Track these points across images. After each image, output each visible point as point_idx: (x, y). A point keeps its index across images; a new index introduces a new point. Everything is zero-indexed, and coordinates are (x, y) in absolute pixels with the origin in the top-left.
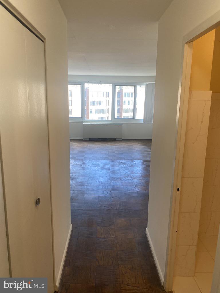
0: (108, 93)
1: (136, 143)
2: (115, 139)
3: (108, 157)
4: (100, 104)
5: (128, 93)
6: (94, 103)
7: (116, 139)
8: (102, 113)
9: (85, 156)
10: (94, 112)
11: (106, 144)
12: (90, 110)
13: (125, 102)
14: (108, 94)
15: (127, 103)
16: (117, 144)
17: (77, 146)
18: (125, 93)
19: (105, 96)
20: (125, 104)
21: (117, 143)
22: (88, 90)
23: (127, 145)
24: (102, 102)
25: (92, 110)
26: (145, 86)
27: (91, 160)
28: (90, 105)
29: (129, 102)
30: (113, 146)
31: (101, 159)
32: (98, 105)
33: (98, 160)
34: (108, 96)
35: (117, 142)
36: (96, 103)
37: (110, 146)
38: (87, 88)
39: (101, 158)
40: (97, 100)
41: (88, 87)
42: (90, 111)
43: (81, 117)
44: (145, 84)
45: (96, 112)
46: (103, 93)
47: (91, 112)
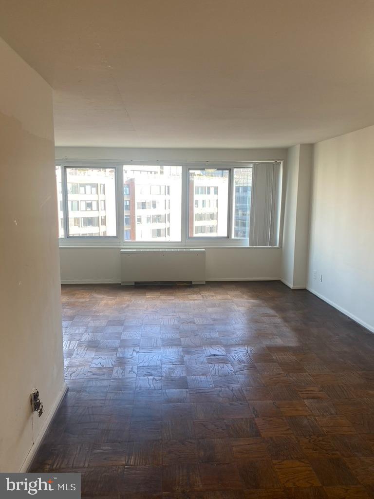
0: (168, 187)
1: (237, 293)
2: (191, 282)
3: (178, 336)
4: (154, 206)
5: (202, 187)
6: (144, 205)
7: (193, 283)
8: (159, 222)
9: (123, 337)
10: (144, 220)
11: (172, 298)
12: (138, 216)
13: (197, 202)
14: (169, 189)
15: (200, 203)
16: (195, 297)
17: (106, 305)
18: (198, 188)
19: (163, 192)
20: (198, 207)
21: (196, 293)
22: (134, 183)
23: (218, 298)
24: (158, 202)
25: (141, 216)
26: (251, 170)
27: (137, 349)
28: (138, 208)
29: (203, 202)
30: (187, 302)
31: (164, 346)
32: (152, 208)
33: (156, 347)
34: (169, 193)
35: (196, 289)
36: (147, 205)
37: (182, 301)
38: (131, 179)
39: (163, 340)
40: (148, 199)
41: (133, 178)
42: (138, 219)
43: (115, 235)
44: (251, 165)
45: (148, 220)
46: (159, 187)
47: (140, 220)
